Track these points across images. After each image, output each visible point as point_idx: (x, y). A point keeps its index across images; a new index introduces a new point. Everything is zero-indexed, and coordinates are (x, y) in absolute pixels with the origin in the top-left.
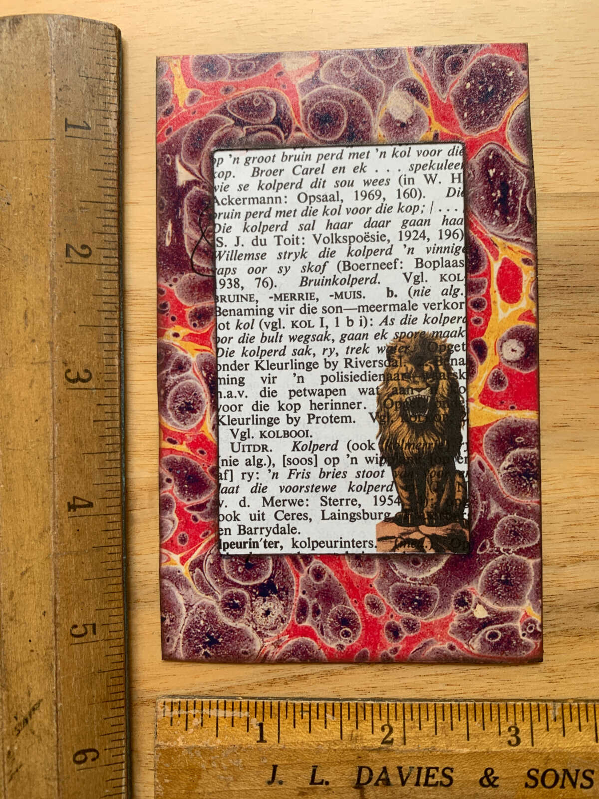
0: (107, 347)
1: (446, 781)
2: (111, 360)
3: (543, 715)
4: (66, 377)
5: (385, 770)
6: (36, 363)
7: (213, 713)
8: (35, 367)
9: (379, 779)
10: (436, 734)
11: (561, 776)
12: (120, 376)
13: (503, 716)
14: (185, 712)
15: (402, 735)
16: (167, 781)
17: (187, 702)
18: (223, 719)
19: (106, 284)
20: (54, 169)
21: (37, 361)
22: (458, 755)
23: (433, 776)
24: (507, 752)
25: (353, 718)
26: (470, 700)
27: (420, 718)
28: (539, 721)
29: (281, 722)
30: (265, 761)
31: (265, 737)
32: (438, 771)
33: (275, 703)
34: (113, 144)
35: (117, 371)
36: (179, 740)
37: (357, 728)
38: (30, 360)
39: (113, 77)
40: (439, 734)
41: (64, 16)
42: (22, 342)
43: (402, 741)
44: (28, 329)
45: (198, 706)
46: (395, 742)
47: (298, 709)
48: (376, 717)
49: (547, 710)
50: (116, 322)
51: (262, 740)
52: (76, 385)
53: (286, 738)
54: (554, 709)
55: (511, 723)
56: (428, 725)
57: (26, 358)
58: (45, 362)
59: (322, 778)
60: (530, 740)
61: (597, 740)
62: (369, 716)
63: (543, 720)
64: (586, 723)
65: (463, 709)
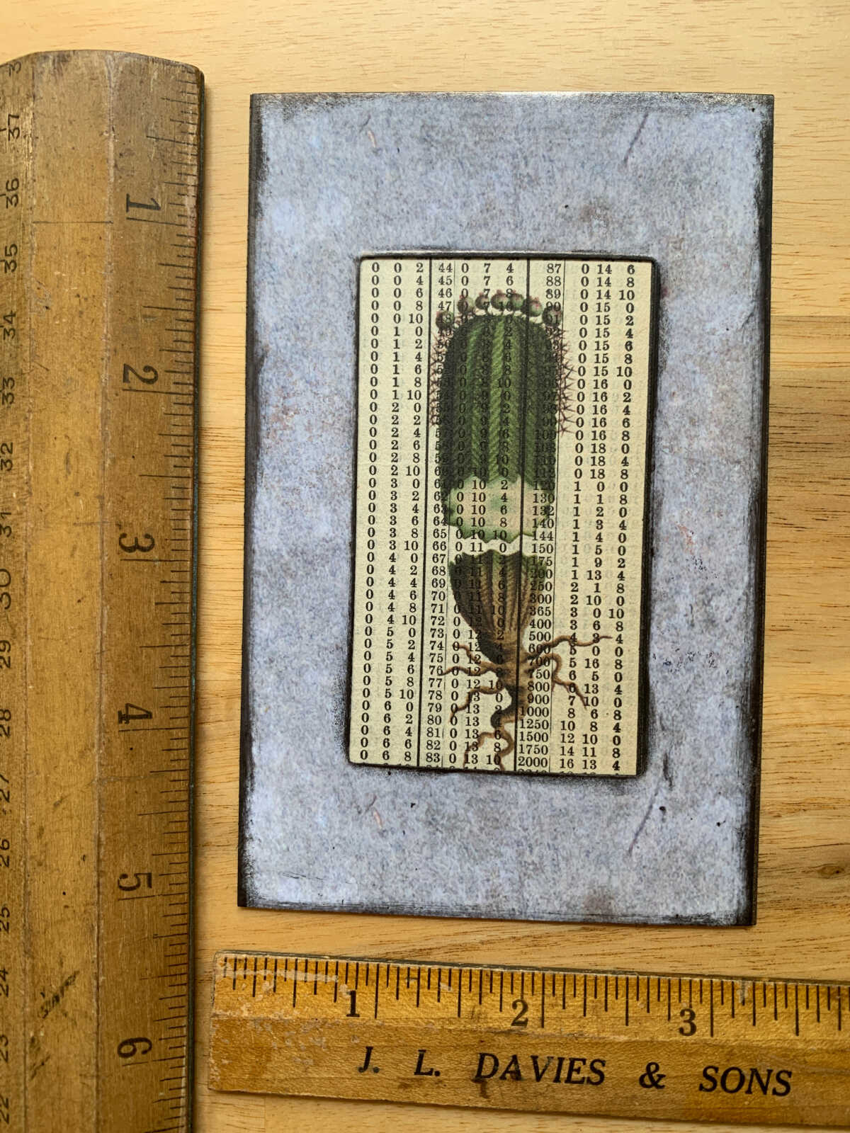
0: (175, 504)
1: (595, 1077)
2: (180, 522)
3: (728, 996)
4: (120, 543)
5: (515, 1059)
6: (80, 524)
7: (290, 975)
8: (79, 529)
9: (507, 1071)
10: (585, 1015)
11: (748, 1078)
12: (193, 544)
13: (675, 995)
14: (252, 973)
15: (540, 1014)
16: (226, 1062)
17: (256, 959)
18: (303, 984)
19: (177, 420)
20: (110, 264)
21: (81, 521)
22: (612, 1044)
23: (578, 1071)
24: (677, 1042)
25: (475, 989)
26: (632, 973)
27: (564, 994)
28: (722, 1003)
29: (380, 991)
30: (356, 1041)
31: (358, 1010)
32: (584, 1063)
33: (373, 965)
34: (190, 230)
35: (189, 536)
36: (243, 1008)
37: (480, 1003)
38: (72, 520)
39: (192, 138)
40: (588, 1016)
41: (129, 54)
42: (63, 495)
43: (540, 1023)
44: (71, 478)
45: (271, 965)
46: (529, 1024)
47: (403, 975)
48: (507, 989)
49: (733, 989)
50: (189, 471)
51: (353, 1013)
52: (134, 555)
53: (386, 1013)
54: (743, 989)
55: (685, 1005)
56: (574, 1004)
57: (67, 517)
58: (92, 524)
59: (432, 1066)
60: (708, 1028)
61: (797, 1033)
62: (496, 989)
63: (728, 1004)
64: (784, 1009)
65: (622, 983)
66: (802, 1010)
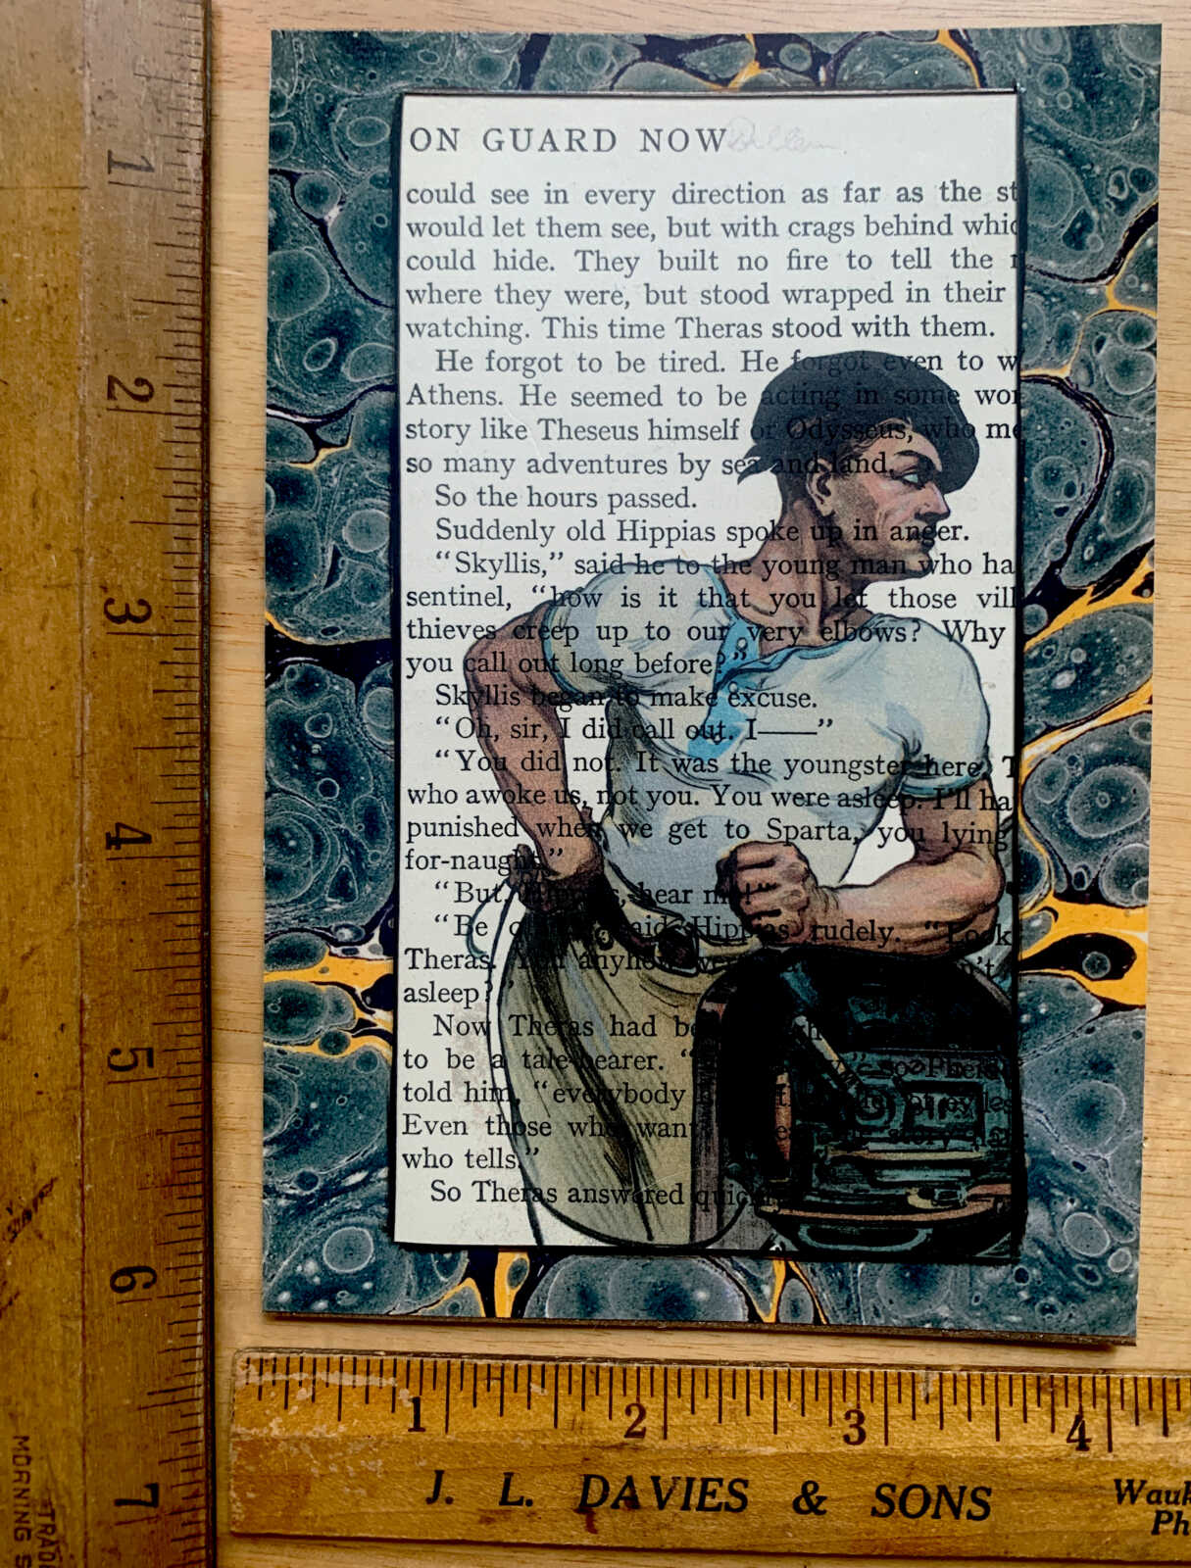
1: (735, 1502)
3: (907, 1391)
5: (630, 1481)
7: (334, 1378)
9: (620, 1497)
10: (720, 1421)
11: (935, 1497)
13: (837, 1392)
14: (284, 1377)
15: (662, 1422)
16: (252, 1495)
17: (288, 1359)
18: (350, 1390)
22: (757, 1458)
23: (713, 1494)
24: (841, 1454)
25: (577, 1390)
26: (781, 1364)
27: (693, 1394)
28: (900, 1401)
29: (451, 1396)
30: (423, 1464)
31: (424, 1423)
32: (721, 1485)
33: (442, 1362)
36: (273, 1425)
37: (583, 1409)
40: (724, 1422)
43: (661, 1433)
45: (308, 1366)
46: (648, 1434)
47: (483, 1375)
48: (618, 1390)
49: (914, 1382)
51: (417, 1427)
53: (460, 1426)
54: (927, 1381)
55: (851, 1405)
56: (707, 1406)
59: (521, 1493)
60: (882, 1434)
61: (998, 1439)
62: (604, 1391)
63: (907, 1400)
64: (981, 1408)
65: (769, 1379)
66: (1004, 1406)
